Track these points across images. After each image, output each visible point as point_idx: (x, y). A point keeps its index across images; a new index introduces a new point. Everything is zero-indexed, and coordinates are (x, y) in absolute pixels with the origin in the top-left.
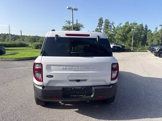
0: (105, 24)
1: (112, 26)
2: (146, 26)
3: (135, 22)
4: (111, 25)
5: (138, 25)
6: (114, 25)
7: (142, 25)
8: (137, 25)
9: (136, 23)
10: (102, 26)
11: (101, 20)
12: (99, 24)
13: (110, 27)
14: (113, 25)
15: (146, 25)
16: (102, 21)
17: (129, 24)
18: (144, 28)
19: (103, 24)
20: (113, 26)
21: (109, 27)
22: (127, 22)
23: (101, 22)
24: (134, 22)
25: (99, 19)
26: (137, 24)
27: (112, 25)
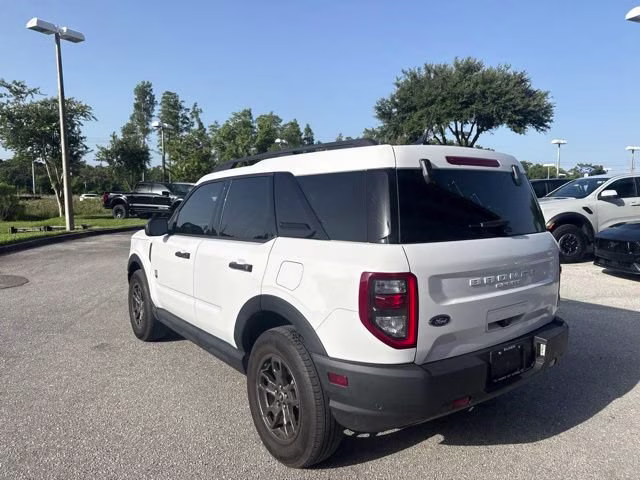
0: (164, 112)
1: (195, 120)
2: (308, 130)
3: (275, 114)
4: (189, 116)
5: (285, 125)
6: (200, 116)
7: (294, 125)
8: (282, 124)
9: (277, 117)
10: (151, 116)
11: (144, 93)
12: (137, 106)
13: (185, 126)
14: (197, 116)
15: (308, 125)
16: (152, 97)
17: (254, 118)
18: (303, 137)
19: (157, 110)
20: (199, 120)
21: (180, 124)
22: (247, 108)
23: (144, 102)
24: (268, 114)
25: (136, 90)
26: (281, 121)
27: (193, 117)
